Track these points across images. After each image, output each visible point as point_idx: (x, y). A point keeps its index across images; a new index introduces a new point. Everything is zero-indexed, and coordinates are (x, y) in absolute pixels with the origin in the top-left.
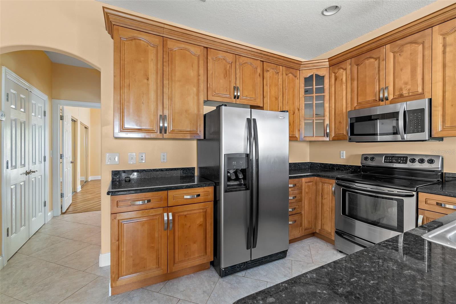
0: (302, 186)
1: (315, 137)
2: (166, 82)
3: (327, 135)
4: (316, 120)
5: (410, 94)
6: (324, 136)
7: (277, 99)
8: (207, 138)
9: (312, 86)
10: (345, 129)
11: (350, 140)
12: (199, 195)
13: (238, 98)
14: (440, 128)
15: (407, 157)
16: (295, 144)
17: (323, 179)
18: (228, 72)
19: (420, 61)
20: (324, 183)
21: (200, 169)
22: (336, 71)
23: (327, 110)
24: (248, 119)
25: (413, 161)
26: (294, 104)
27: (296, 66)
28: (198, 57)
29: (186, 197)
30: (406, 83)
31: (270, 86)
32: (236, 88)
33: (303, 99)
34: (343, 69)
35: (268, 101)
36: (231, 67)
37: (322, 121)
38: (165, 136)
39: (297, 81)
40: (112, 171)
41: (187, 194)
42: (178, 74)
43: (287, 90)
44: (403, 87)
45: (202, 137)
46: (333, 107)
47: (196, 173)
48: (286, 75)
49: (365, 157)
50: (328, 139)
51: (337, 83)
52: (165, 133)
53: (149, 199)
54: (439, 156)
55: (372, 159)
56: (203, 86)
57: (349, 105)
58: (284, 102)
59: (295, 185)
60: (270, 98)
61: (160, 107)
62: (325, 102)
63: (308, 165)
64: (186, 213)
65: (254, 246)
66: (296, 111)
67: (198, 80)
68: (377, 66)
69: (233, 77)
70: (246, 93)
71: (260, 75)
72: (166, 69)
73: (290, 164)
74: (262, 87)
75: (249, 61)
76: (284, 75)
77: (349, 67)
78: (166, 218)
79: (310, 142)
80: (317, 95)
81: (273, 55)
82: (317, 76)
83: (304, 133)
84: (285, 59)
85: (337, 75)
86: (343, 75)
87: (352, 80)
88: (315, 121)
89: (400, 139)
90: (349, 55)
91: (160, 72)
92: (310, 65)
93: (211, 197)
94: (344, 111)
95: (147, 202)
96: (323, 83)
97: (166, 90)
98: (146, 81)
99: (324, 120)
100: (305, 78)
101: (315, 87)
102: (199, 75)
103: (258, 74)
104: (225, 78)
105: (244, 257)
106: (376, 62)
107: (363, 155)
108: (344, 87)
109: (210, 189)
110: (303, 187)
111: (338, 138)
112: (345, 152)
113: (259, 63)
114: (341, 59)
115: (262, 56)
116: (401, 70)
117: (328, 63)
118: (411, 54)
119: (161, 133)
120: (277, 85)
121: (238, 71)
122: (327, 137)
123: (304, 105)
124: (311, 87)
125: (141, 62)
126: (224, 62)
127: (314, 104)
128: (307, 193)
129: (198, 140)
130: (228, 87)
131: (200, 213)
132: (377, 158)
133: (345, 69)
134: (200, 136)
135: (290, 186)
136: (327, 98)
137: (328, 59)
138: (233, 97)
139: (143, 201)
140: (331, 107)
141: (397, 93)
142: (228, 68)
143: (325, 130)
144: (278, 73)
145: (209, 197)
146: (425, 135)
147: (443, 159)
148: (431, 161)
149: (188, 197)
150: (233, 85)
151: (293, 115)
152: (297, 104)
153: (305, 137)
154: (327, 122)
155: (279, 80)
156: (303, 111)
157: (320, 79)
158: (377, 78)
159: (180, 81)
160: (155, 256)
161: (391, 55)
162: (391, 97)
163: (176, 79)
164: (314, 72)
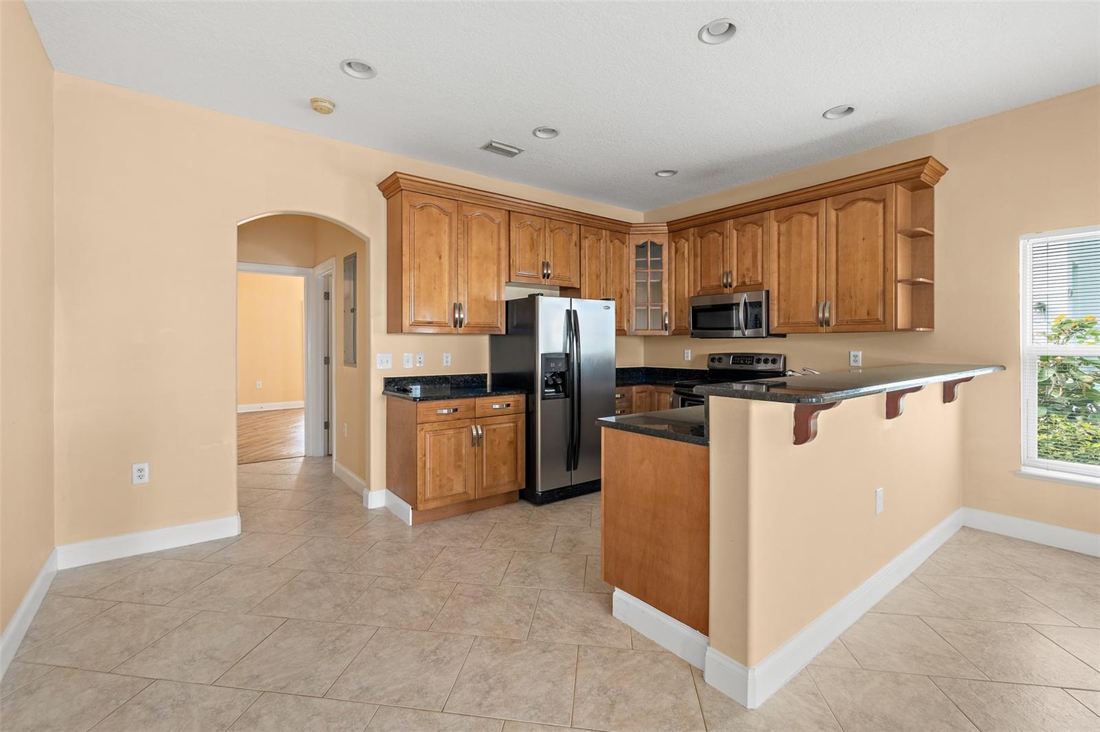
0: (632, 397)
1: (651, 330)
2: (461, 260)
3: (666, 327)
4: (652, 306)
5: (752, 283)
6: (662, 329)
7: (598, 277)
8: (509, 332)
9: (647, 257)
10: (688, 321)
11: (693, 336)
12: (508, 405)
13: (548, 278)
14: (776, 325)
15: (753, 357)
16: (622, 339)
17: (659, 387)
18: (535, 242)
19: (760, 246)
20: (660, 393)
22: (677, 240)
23: (666, 293)
24: (567, 310)
25: (758, 361)
26: (621, 283)
27: (624, 229)
28: (499, 225)
29: (494, 407)
30: (748, 270)
31: (590, 259)
32: (545, 264)
33: (634, 276)
34: (685, 240)
35: (587, 279)
36: (538, 235)
37: (659, 308)
38: (461, 330)
39: (626, 251)
41: (497, 403)
42: (475, 248)
43: (612, 264)
44: (746, 273)
45: (502, 332)
46: (673, 289)
47: (489, 383)
48: (611, 242)
49: (713, 358)
50: (667, 333)
51: (677, 255)
52: (461, 327)
53: (455, 408)
54: (781, 355)
55: (720, 360)
56: (504, 264)
57: (692, 289)
58: (608, 282)
59: (623, 396)
60: (589, 275)
61: (455, 294)
62: (664, 282)
63: (642, 372)
64: (494, 427)
65: (575, 468)
66: (625, 292)
67: (499, 255)
68: (721, 243)
69: (541, 248)
70: (558, 271)
71: (576, 245)
72: (461, 243)
73: (617, 369)
74: (579, 260)
75: (562, 225)
77: (692, 239)
78: (475, 432)
79: (645, 336)
80: (652, 270)
81: (593, 217)
82: (653, 244)
83: (635, 323)
84: (610, 221)
85: (678, 245)
86: (686, 247)
87: (695, 256)
88: (650, 308)
89: (742, 336)
90: (691, 223)
91: (455, 246)
92: (644, 228)
93: (523, 407)
94: (686, 296)
95: (453, 412)
96: (660, 255)
97: (461, 271)
98: (438, 260)
99: (662, 306)
100: (637, 246)
101: (649, 259)
102: (499, 249)
103: (574, 243)
104: (531, 250)
105: (564, 479)
106: (720, 238)
107: (710, 355)
108: (686, 264)
109: (521, 398)
110: (634, 399)
111: (678, 333)
112: (690, 351)
113: (575, 228)
114: (682, 225)
115: (579, 218)
116: (744, 253)
117: (667, 228)
118: (752, 236)
119: (455, 326)
120: (598, 257)
121: (547, 240)
122: (666, 330)
123: (634, 285)
124: (645, 259)
125: (432, 235)
126: (530, 228)
127: (649, 283)
128: (639, 407)
129: (495, 336)
130: (536, 264)
131: (510, 427)
132: (724, 359)
133: (687, 240)
134: (500, 331)
135: (617, 396)
136: (666, 276)
137: (667, 223)
138: (541, 276)
139: (449, 409)
140: (671, 289)
141: (740, 280)
142: (535, 236)
143: (663, 321)
144: (600, 240)
145: (521, 407)
146: (764, 331)
147: (785, 358)
148: (774, 361)
149: (497, 406)
150: (541, 260)
151: (619, 300)
152: (625, 282)
153: (636, 330)
154: (666, 310)
155: (602, 250)
156: (633, 295)
157: (657, 249)
158: (721, 258)
159: (477, 258)
160: (462, 478)
161: (735, 233)
162: (735, 284)
163: (473, 255)
164: (649, 238)
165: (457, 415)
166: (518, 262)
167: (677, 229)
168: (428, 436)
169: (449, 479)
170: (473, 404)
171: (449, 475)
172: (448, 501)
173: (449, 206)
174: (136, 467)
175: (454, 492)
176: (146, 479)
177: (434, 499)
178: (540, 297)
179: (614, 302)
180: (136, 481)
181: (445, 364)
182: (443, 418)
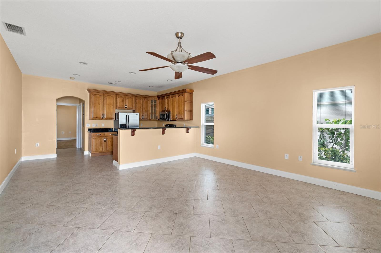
2: (104, 105)
7: (140, 108)
18: (123, 101)
19: (170, 102)
21: (114, 128)
23: (157, 111)
24: (126, 115)
26: (147, 109)
28: (114, 97)
30: (168, 107)
31: (138, 104)
32: (126, 105)
33: (150, 107)
38: (104, 119)
39: (148, 102)
40: (88, 129)
41: (110, 134)
42: (108, 102)
43: (144, 105)
45: (115, 119)
57: (161, 110)
61: (103, 112)
66: (148, 111)
68: (164, 101)
70: (129, 106)
72: (104, 101)
74: (135, 104)
75: (130, 97)
76: (143, 100)
80: (154, 106)
87: (161, 103)
92: (152, 97)
96: (156, 103)
98: (98, 105)
100: (151, 100)
101: (154, 103)
102: (114, 103)
103: (134, 100)
104: (122, 103)
113: (134, 97)
116: (168, 103)
117: (157, 97)
118: (169, 100)
120: (141, 103)
121: (126, 100)
125: (97, 100)
127: (153, 109)
129: (114, 120)
136: (157, 107)
142: (123, 99)
144: (141, 99)
154: (157, 115)
157: (155, 101)
158: (165, 104)
159: (108, 104)
160: (101, 148)
161: (166, 99)
162: (166, 110)
163: (107, 104)
164: (153, 99)
165: (101, 136)
166: (118, 105)
167: (159, 97)
168: (94, 140)
169: (98, 148)
170: (104, 134)
171: (99, 147)
172: (98, 152)
173: (102, 94)
174: (36, 144)
175: (100, 151)
176: (38, 146)
177: (95, 151)
178: (119, 113)
179: (139, 114)
180: (37, 146)
181: (102, 126)
182: (98, 136)
